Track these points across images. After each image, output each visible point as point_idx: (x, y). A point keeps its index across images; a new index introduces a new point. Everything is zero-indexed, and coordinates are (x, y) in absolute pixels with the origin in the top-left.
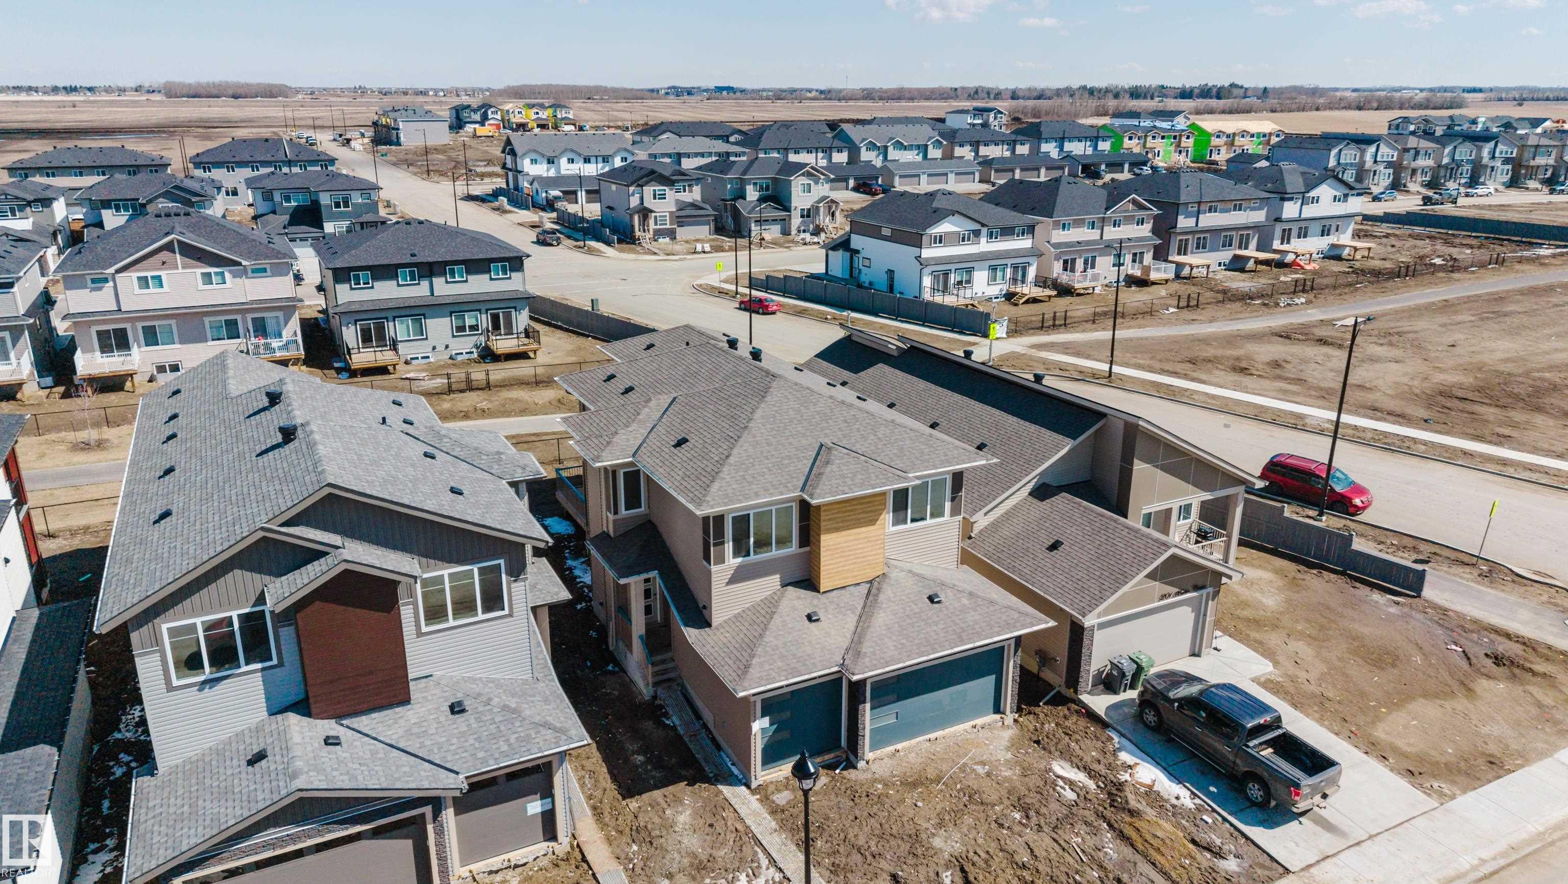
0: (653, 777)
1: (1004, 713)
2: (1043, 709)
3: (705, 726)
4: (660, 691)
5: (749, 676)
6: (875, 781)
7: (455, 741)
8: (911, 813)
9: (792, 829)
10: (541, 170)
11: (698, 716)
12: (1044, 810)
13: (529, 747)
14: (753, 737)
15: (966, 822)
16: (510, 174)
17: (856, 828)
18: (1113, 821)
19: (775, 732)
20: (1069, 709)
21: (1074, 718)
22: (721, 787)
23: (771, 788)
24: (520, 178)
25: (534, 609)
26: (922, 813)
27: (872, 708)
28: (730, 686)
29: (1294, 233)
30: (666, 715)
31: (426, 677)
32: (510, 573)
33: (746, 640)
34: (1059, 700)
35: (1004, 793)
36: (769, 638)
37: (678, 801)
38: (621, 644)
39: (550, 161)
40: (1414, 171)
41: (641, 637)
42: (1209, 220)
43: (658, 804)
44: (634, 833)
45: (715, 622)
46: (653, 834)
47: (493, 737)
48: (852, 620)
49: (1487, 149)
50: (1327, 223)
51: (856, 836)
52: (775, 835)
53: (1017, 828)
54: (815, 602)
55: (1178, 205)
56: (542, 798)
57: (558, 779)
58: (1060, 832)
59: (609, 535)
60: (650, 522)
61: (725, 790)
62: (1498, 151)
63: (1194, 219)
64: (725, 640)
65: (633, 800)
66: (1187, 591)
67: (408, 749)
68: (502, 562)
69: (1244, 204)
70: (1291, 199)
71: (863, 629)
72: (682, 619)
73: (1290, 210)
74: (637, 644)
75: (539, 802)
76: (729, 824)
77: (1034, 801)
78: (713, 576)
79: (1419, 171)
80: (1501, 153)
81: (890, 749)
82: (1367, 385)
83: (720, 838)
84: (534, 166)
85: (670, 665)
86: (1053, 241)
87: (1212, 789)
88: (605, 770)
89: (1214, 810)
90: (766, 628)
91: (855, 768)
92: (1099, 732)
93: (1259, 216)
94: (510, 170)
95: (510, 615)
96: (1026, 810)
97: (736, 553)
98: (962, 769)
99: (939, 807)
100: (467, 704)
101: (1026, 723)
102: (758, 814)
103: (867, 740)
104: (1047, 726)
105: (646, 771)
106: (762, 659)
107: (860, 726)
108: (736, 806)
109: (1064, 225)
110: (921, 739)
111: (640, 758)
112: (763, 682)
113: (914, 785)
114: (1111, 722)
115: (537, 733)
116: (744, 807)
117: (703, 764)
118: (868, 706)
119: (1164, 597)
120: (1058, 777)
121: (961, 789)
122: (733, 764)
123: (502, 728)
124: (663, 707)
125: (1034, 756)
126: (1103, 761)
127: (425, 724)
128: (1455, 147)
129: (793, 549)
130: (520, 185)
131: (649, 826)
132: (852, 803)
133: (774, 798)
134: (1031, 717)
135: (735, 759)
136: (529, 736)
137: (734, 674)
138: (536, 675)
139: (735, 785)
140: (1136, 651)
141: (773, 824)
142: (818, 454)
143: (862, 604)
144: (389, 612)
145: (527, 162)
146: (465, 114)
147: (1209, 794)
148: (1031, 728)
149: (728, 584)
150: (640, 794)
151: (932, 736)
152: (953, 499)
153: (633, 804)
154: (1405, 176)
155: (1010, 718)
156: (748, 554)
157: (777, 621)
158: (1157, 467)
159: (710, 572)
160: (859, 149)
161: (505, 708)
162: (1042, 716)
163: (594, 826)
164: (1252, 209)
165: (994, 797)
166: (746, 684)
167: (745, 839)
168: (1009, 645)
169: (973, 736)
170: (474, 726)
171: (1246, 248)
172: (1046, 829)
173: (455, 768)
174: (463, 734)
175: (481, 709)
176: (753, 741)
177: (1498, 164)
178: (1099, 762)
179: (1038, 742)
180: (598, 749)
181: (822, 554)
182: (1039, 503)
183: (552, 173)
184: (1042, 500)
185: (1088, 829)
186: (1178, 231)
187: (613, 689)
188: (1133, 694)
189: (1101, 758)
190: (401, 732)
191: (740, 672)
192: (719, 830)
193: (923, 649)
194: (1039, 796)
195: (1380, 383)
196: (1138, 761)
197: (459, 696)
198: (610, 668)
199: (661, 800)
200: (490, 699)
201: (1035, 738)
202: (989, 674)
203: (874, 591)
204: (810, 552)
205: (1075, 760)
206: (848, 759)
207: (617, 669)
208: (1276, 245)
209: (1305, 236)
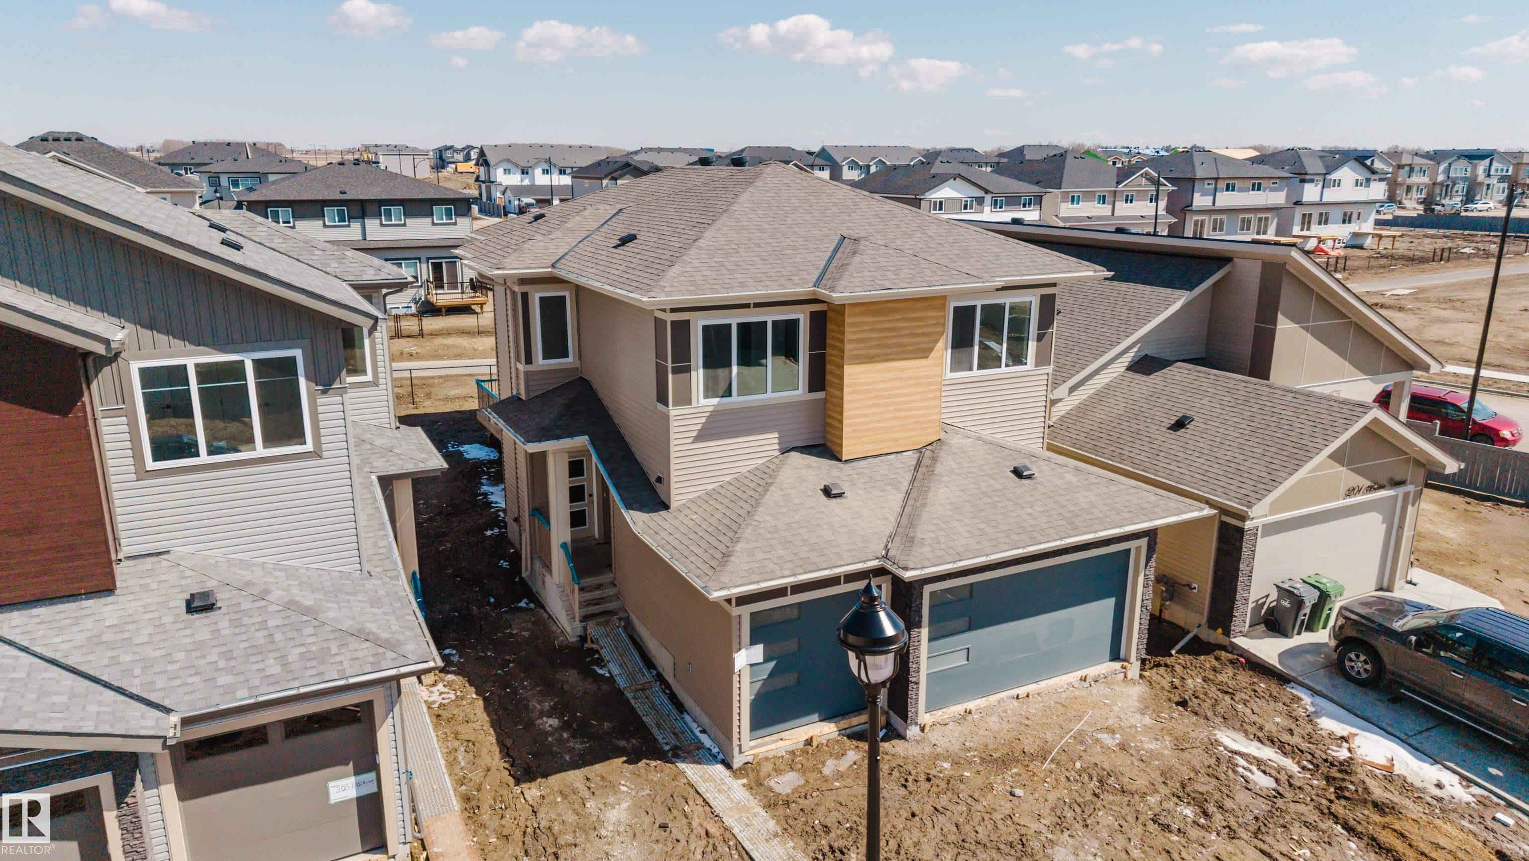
0: (571, 750)
1: (1126, 660)
2: (1176, 659)
3: (660, 678)
4: (594, 630)
5: (729, 567)
6: (937, 757)
7: (181, 656)
8: (1007, 807)
9: (804, 834)
10: (515, 179)
11: (649, 663)
12: (1228, 804)
13: (321, 668)
14: (735, 678)
15: (1104, 822)
16: (483, 186)
17: (916, 833)
18: (1352, 823)
19: (772, 674)
20: (1217, 659)
21: (1230, 671)
22: (682, 766)
23: (767, 768)
24: (493, 188)
25: (387, 482)
26: (1025, 806)
27: (930, 640)
28: (698, 584)
29: (1315, 218)
30: (600, 662)
31: (158, 554)
32: (313, 378)
33: (726, 521)
34: (1198, 648)
35: (1156, 776)
36: (762, 515)
37: (613, 788)
38: (538, 564)
39: (524, 172)
40: (1409, 189)
41: (564, 546)
42: (1226, 199)
43: (575, 792)
44: (528, 839)
45: (676, 501)
46: (561, 841)
47: (258, 651)
48: (895, 499)
49: (1482, 165)
50: (1348, 209)
51: (917, 844)
52: (775, 842)
53: (1194, 833)
54: (835, 473)
55: (1193, 180)
56: (357, 773)
57: (384, 736)
58: (1268, 839)
59: (520, 399)
60: (582, 379)
61: (690, 770)
62: (1493, 168)
63: (1211, 198)
64: (691, 524)
65: (533, 785)
66: (1381, 487)
67: (83, 668)
68: (298, 353)
69: (1264, 184)
70: (1312, 181)
71: (915, 508)
72: (623, 500)
73: (1311, 192)
74: (558, 558)
75: (352, 780)
76: (695, 823)
77: (1210, 788)
78: (673, 423)
79: (1415, 189)
80: (1497, 170)
81: (957, 709)
82: (1447, 341)
83: (679, 848)
84: (507, 176)
85: (610, 592)
86: (1061, 215)
87: (1494, 771)
88: (493, 739)
89: (1510, 805)
90: (758, 503)
91: (902, 737)
92: (1275, 689)
93: (1278, 198)
94: (483, 182)
95: (317, 454)
96: (1200, 803)
97: (710, 392)
98: (1080, 738)
99: (1052, 797)
100: (222, 598)
101: (1156, 678)
102: (746, 809)
103: (921, 694)
104: (1190, 681)
105: (560, 740)
106: (752, 545)
107: (913, 666)
108: (707, 796)
109: (1073, 197)
110: (1003, 695)
111: (554, 722)
112: (755, 578)
113: (1004, 763)
114: (1293, 674)
115: (341, 646)
116: (722, 797)
117: (655, 731)
118: (925, 632)
119: (1351, 492)
120: (1236, 753)
121: (1083, 769)
122: (704, 731)
123: (278, 637)
124: (597, 652)
125: (1184, 722)
126: (1296, 730)
127: (130, 627)
128: (1450, 165)
129: (800, 392)
130: (493, 196)
131: (556, 828)
132: (903, 792)
133: (772, 783)
134: (1162, 670)
135: (706, 721)
136: (326, 652)
137: (705, 568)
138: (367, 567)
139: (708, 762)
140: (1312, 573)
141: (772, 824)
142: (836, 251)
143: (909, 477)
144: (64, 413)
145: (500, 172)
146: (448, 154)
147: (1492, 778)
148: (1167, 686)
149: (697, 439)
150: (545, 775)
151: (1022, 691)
152: (1040, 338)
153: (533, 791)
154: (1400, 192)
155: (1134, 669)
156: (728, 393)
157: (774, 493)
158: (1306, 329)
159: (667, 417)
160: (841, 167)
161: (291, 605)
162: (1178, 668)
163: (461, 827)
164: (1272, 190)
165: (1141, 783)
166: (725, 579)
167: (722, 848)
168: (1138, 549)
169: (1083, 693)
170: (225, 632)
171: (1265, 233)
172: (1242, 833)
173: (167, 703)
174: (199, 646)
175: (245, 605)
176: (735, 685)
177: (1494, 181)
178: (1291, 732)
179: (1183, 704)
180: (486, 708)
181: (846, 397)
182: (1145, 378)
183: (526, 182)
184: (1149, 374)
185: (1314, 835)
186: (1194, 208)
187: (521, 630)
188: (1322, 636)
189: (1293, 727)
190: (80, 638)
191: (714, 563)
192: (677, 834)
193: (1016, 538)
194: (1214, 781)
195: (1460, 339)
196: (1354, 730)
197: (210, 585)
198: (522, 604)
199: (580, 786)
200: (267, 592)
201: (1177, 699)
202: (1110, 596)
203: (926, 461)
204: (825, 401)
205: (1252, 730)
206: (888, 725)
207: (532, 606)
208: (1296, 230)
209: (1326, 223)
